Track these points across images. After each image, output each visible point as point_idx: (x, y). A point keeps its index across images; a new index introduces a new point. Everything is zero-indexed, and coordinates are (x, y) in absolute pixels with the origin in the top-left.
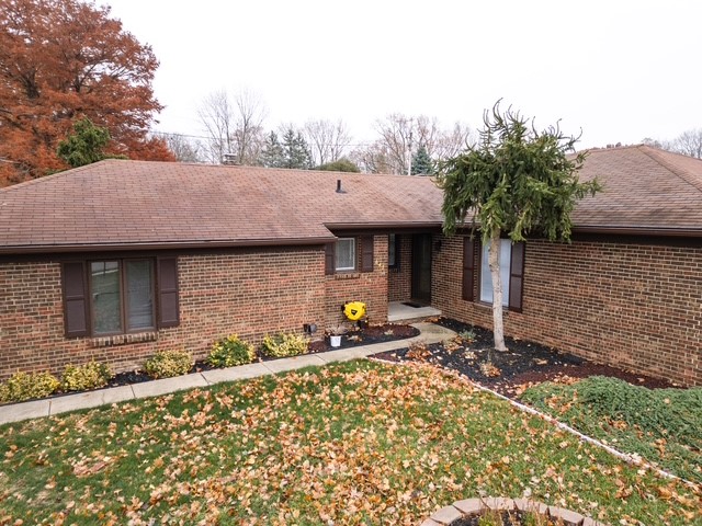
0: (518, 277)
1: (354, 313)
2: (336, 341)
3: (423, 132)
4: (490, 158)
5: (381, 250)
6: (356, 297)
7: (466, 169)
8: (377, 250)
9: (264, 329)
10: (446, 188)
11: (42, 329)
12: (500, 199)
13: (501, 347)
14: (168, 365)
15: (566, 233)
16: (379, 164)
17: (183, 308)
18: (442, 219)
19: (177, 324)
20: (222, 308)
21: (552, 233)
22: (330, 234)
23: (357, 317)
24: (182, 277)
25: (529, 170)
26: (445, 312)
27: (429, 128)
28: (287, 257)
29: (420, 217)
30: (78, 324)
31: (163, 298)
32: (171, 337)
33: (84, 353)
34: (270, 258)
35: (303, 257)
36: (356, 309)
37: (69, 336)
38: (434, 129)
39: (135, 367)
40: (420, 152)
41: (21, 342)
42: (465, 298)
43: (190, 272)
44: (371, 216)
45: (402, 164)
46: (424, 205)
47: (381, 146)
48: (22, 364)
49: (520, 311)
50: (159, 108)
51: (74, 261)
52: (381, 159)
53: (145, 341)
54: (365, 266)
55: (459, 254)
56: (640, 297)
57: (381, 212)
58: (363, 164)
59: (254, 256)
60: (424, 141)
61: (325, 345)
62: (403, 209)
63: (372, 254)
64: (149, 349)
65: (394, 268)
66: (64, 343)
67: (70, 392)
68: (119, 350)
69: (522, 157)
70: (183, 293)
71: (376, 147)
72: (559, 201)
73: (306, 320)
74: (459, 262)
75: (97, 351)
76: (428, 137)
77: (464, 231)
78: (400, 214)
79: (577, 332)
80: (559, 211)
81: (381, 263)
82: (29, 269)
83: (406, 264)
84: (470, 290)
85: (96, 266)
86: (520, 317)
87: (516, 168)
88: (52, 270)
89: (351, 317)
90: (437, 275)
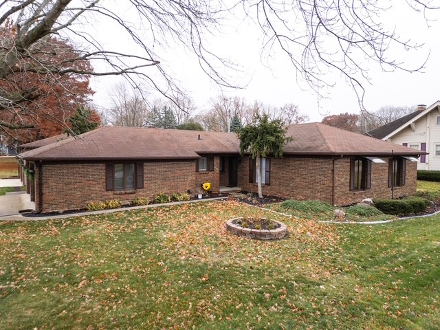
0: (269, 172)
1: (206, 187)
2: (200, 196)
3: (237, 105)
4: (256, 128)
5: (217, 163)
6: (207, 181)
7: (247, 132)
8: (215, 162)
9: (173, 191)
10: (240, 138)
11: (99, 187)
12: (258, 143)
13: (261, 196)
14: (141, 201)
15: (281, 154)
16: (212, 122)
17: (145, 182)
18: (240, 150)
19: (143, 188)
20: (158, 182)
21: (276, 154)
22: (198, 155)
23: (208, 188)
24: (145, 170)
25: (268, 133)
26: (243, 188)
27: (240, 103)
28: (182, 164)
29: (232, 150)
30: (110, 186)
31: (138, 178)
32: (141, 192)
33: (111, 197)
34: (175, 164)
35: (187, 164)
36: (207, 186)
37: (107, 190)
38: (243, 104)
39: (128, 203)
40: (235, 118)
41: (92, 192)
42: (250, 182)
43: (148, 168)
44: (213, 149)
45: (225, 123)
46: (234, 145)
47: (213, 113)
48: (92, 199)
49: (269, 185)
50: (93, 93)
51: (110, 163)
52: (213, 120)
53: (132, 193)
54: (210, 169)
55: (248, 164)
56: (304, 176)
57: (216, 147)
58: (203, 123)
59: (170, 163)
60: (237, 111)
61: (196, 198)
62: (226, 147)
63: (213, 164)
64: (133, 196)
65: (222, 172)
66: (106, 192)
67: (110, 208)
68: (123, 196)
69: (265, 128)
70: (145, 176)
71: (211, 113)
72: (277, 143)
73: (188, 188)
74: (248, 168)
75: (116, 196)
76: (240, 108)
77: (247, 155)
78: (224, 148)
79: (287, 190)
80: (278, 147)
81: (217, 168)
82: (96, 165)
83: (227, 170)
84: (252, 179)
85: (116, 165)
86: (269, 187)
87: (264, 132)
88: (102, 166)
89: (205, 188)
90: (239, 174)
